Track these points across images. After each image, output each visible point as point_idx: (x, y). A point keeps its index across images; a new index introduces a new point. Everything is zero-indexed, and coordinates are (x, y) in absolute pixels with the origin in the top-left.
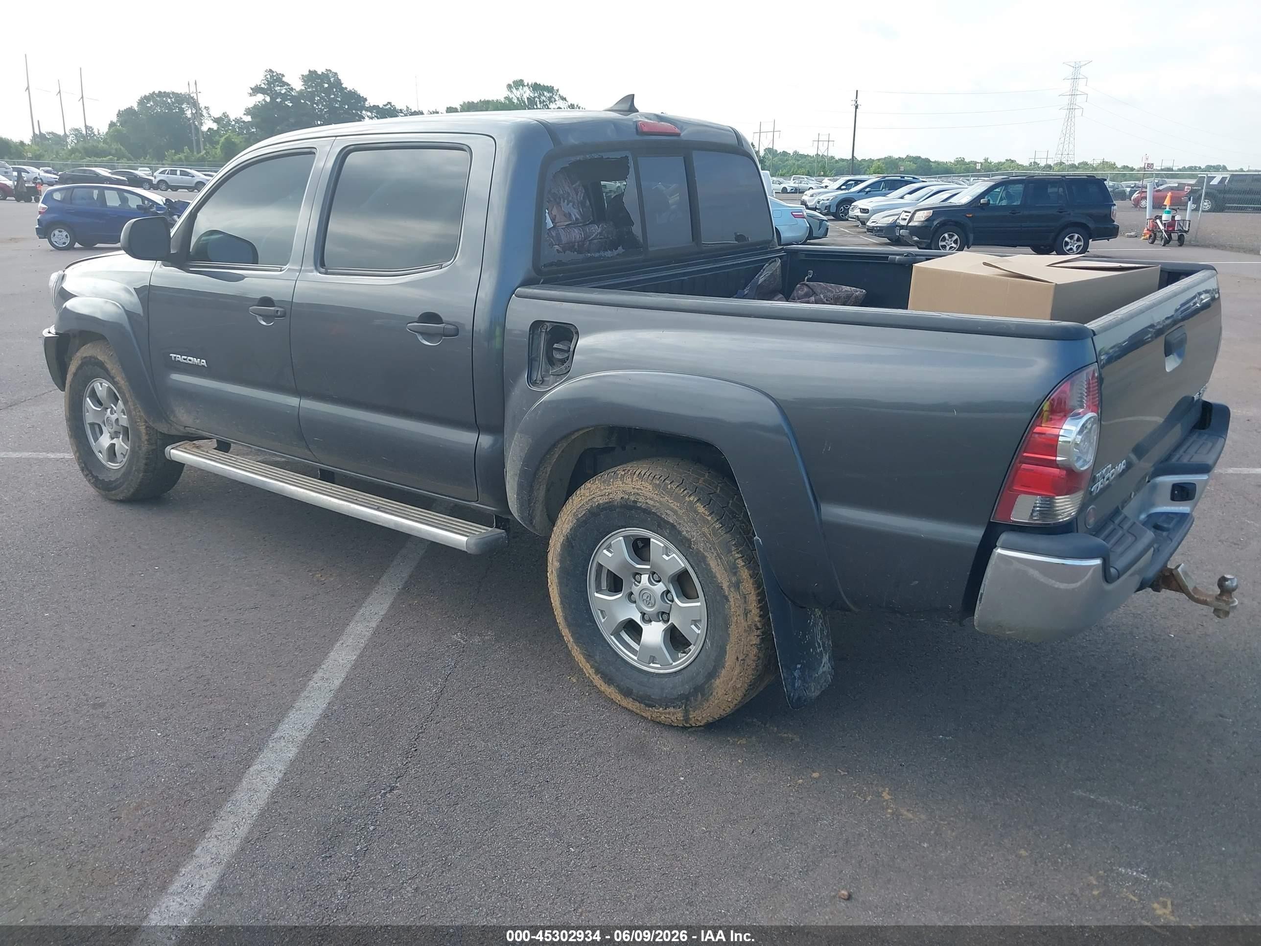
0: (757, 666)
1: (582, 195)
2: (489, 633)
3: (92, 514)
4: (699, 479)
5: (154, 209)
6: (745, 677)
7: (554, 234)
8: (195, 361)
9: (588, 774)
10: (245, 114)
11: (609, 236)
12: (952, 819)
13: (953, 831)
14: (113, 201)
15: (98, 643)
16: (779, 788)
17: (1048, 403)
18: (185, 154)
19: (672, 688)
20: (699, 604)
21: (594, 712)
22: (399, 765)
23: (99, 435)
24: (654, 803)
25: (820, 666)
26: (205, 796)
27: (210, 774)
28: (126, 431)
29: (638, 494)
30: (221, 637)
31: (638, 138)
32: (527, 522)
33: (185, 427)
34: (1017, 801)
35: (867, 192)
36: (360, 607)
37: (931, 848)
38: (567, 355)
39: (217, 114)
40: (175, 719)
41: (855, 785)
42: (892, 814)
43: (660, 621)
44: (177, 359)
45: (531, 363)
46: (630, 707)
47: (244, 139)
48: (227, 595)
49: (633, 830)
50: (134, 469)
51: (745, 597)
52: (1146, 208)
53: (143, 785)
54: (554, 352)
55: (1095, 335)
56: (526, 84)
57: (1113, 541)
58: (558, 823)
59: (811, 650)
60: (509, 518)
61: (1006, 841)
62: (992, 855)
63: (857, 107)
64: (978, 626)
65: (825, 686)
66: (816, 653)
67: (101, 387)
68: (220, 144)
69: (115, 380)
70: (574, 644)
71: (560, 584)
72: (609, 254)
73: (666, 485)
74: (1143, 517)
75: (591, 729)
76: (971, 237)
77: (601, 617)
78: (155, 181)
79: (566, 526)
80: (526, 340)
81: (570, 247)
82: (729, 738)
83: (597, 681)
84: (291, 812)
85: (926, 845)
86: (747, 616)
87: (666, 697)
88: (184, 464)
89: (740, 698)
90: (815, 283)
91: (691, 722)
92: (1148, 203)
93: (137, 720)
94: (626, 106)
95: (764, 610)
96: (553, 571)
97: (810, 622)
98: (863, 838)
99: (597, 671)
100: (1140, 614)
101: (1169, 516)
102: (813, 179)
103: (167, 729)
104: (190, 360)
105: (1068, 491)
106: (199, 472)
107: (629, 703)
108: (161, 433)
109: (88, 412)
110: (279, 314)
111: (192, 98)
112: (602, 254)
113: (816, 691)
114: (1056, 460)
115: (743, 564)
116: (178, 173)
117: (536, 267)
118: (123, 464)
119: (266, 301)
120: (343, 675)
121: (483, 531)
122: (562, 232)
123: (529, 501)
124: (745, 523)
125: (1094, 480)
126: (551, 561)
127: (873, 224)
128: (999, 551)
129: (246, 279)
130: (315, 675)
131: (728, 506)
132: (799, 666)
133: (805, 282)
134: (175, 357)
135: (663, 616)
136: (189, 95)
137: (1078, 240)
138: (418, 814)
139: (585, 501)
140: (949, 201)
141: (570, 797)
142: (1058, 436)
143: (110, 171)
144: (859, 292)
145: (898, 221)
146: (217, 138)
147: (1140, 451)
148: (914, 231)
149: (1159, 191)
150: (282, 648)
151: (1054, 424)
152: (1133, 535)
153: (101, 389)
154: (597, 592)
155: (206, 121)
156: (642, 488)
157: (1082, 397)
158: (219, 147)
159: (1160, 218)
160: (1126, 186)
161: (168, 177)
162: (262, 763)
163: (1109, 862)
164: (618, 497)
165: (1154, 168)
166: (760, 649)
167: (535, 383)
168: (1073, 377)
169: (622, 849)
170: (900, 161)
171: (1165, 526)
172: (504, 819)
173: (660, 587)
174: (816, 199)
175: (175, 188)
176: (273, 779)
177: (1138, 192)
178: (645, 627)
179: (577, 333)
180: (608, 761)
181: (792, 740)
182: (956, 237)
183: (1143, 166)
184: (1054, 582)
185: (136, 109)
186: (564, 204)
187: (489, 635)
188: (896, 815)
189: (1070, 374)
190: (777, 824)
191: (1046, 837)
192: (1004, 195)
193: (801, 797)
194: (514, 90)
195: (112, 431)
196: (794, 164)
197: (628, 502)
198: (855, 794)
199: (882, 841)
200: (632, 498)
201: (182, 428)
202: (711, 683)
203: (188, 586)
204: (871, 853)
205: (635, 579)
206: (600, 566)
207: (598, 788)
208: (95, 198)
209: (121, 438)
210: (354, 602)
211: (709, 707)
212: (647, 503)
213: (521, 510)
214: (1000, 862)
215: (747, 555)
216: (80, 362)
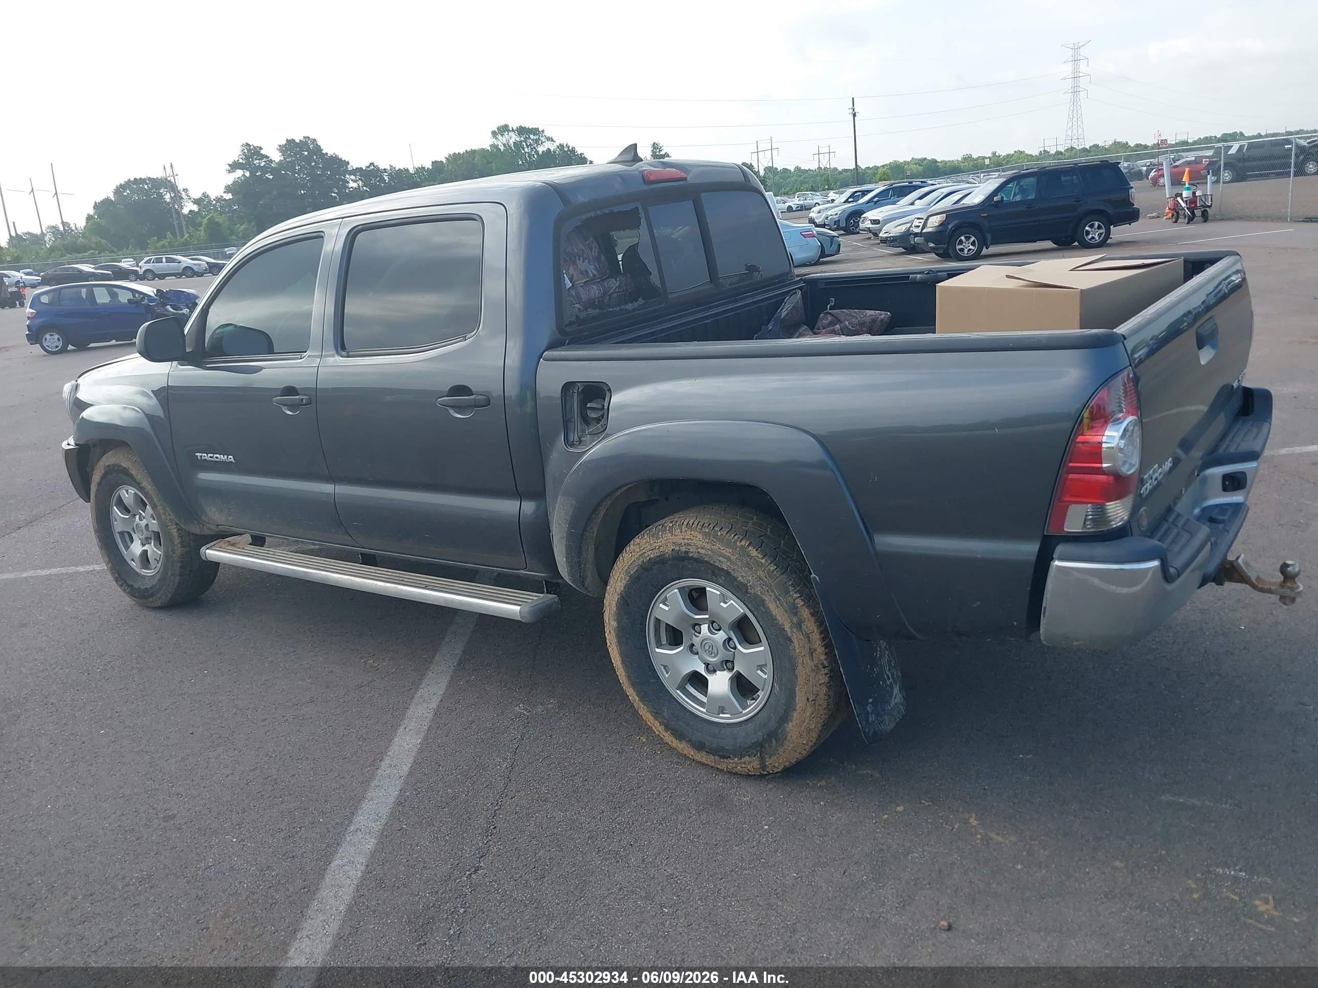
0: (828, 705)
1: (597, 250)
2: (551, 701)
3: (132, 624)
4: (748, 523)
5: (146, 302)
6: (817, 717)
7: (573, 293)
8: (222, 457)
9: (671, 833)
10: (225, 192)
11: (628, 288)
12: (1042, 838)
13: (1045, 850)
14: (102, 297)
15: (159, 755)
16: (865, 826)
17: (1088, 411)
18: (169, 240)
19: (745, 737)
20: (762, 648)
21: (668, 770)
22: (480, 844)
23: (129, 543)
24: (742, 854)
25: (891, 698)
26: (290, 896)
27: (292, 874)
28: (157, 536)
29: (689, 544)
30: (282, 735)
31: (646, 187)
32: (578, 585)
33: (218, 525)
34: (1106, 812)
35: (876, 202)
36: (417, 688)
37: (1025, 869)
38: (601, 413)
39: (196, 194)
40: (249, 823)
41: (940, 815)
42: (982, 839)
43: (725, 670)
44: (203, 458)
45: (567, 424)
46: (704, 760)
47: (227, 218)
48: (282, 692)
49: (724, 884)
50: (170, 573)
51: (808, 637)
52: (1165, 186)
53: (226, 893)
54: (589, 412)
55: (1125, 339)
56: (511, 129)
57: (1168, 540)
58: (647, 885)
59: (881, 682)
60: (559, 582)
61: (1099, 854)
62: (1087, 870)
63: (854, 115)
64: (1045, 640)
65: (899, 718)
66: (887, 685)
67: (128, 494)
68: (203, 226)
69: (142, 485)
70: (640, 703)
71: (620, 642)
72: (630, 306)
73: (716, 532)
74: (1197, 511)
75: (668, 787)
76: (989, 236)
77: (665, 673)
78: (141, 272)
79: (619, 584)
80: (559, 402)
81: (591, 304)
82: (808, 782)
83: (668, 738)
84: (379, 904)
85: (1019, 867)
86: (812, 656)
87: (740, 747)
88: (219, 563)
89: (815, 739)
90: (838, 311)
91: (768, 769)
92: (1166, 180)
93: (210, 829)
94: (629, 157)
95: (828, 647)
96: (612, 631)
97: (876, 655)
98: (955, 867)
99: (667, 728)
100: (1208, 610)
101: (1222, 507)
102: (818, 194)
103: (241, 834)
104: (217, 458)
105: (1118, 496)
106: (233, 569)
107: (702, 757)
108: (193, 534)
109: (116, 521)
110: (304, 402)
111: (170, 181)
112: (623, 307)
113: (891, 724)
114: (1101, 468)
115: (803, 603)
116: (164, 260)
117: (560, 329)
118: (157, 570)
119: (290, 391)
120: (411, 760)
121: (535, 598)
122: (581, 290)
123: (579, 563)
124: (799, 562)
125: (1142, 482)
126: (607, 622)
127: (886, 235)
128: (1057, 563)
129: (264, 370)
130: (383, 763)
131: (780, 546)
132: (871, 700)
133: (828, 310)
134: (201, 456)
135: (727, 664)
136: (166, 179)
137: (1099, 227)
138: (506, 892)
139: (636, 557)
140: (962, 203)
141: (656, 858)
142: (1101, 443)
143: (93, 266)
144: (884, 315)
145: (911, 229)
146: (199, 219)
147: (1186, 445)
148: (929, 237)
149: (1177, 166)
150: (345, 739)
151: (1096, 432)
152: (1188, 532)
153: (127, 496)
154: (657, 648)
155: (186, 204)
156: (692, 538)
157: (1120, 402)
158: (202, 228)
159: (1181, 195)
160: (1142, 165)
161: (154, 266)
162: (342, 858)
163: (1206, 864)
164: (668, 549)
165: (1169, 142)
166: (829, 688)
167: (572, 445)
168: (1109, 383)
169: (715, 904)
170: (905, 164)
171: (1220, 518)
172: (593, 887)
173: (721, 636)
174: (824, 215)
175: (162, 277)
176: (356, 873)
177: (1154, 170)
178: (710, 678)
179: (610, 390)
180: (689, 818)
181: (872, 776)
182: (973, 238)
183: (1156, 142)
184: (1114, 587)
185: (113, 199)
186: (579, 263)
187: (552, 703)
188: (986, 840)
189: (1105, 382)
190: (868, 862)
191: (1139, 846)
192: (1017, 190)
193: (888, 832)
194: (499, 137)
195: (143, 537)
196: (796, 181)
197: (679, 553)
198: (942, 824)
199: (975, 867)
200: (683, 549)
201: (214, 527)
202: (784, 727)
203: (240, 686)
204: (966, 880)
205: (695, 630)
206: (658, 621)
207: (683, 846)
208: (84, 297)
209: (152, 544)
210: (410, 684)
211: (784, 752)
212: (698, 552)
213: (571, 574)
214: (1096, 875)
215: (805, 594)
216: (103, 471)
